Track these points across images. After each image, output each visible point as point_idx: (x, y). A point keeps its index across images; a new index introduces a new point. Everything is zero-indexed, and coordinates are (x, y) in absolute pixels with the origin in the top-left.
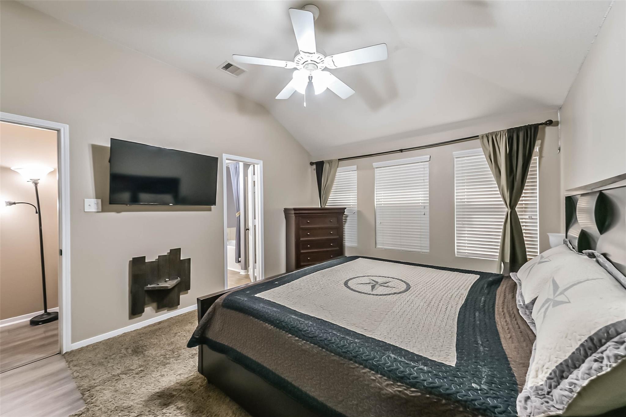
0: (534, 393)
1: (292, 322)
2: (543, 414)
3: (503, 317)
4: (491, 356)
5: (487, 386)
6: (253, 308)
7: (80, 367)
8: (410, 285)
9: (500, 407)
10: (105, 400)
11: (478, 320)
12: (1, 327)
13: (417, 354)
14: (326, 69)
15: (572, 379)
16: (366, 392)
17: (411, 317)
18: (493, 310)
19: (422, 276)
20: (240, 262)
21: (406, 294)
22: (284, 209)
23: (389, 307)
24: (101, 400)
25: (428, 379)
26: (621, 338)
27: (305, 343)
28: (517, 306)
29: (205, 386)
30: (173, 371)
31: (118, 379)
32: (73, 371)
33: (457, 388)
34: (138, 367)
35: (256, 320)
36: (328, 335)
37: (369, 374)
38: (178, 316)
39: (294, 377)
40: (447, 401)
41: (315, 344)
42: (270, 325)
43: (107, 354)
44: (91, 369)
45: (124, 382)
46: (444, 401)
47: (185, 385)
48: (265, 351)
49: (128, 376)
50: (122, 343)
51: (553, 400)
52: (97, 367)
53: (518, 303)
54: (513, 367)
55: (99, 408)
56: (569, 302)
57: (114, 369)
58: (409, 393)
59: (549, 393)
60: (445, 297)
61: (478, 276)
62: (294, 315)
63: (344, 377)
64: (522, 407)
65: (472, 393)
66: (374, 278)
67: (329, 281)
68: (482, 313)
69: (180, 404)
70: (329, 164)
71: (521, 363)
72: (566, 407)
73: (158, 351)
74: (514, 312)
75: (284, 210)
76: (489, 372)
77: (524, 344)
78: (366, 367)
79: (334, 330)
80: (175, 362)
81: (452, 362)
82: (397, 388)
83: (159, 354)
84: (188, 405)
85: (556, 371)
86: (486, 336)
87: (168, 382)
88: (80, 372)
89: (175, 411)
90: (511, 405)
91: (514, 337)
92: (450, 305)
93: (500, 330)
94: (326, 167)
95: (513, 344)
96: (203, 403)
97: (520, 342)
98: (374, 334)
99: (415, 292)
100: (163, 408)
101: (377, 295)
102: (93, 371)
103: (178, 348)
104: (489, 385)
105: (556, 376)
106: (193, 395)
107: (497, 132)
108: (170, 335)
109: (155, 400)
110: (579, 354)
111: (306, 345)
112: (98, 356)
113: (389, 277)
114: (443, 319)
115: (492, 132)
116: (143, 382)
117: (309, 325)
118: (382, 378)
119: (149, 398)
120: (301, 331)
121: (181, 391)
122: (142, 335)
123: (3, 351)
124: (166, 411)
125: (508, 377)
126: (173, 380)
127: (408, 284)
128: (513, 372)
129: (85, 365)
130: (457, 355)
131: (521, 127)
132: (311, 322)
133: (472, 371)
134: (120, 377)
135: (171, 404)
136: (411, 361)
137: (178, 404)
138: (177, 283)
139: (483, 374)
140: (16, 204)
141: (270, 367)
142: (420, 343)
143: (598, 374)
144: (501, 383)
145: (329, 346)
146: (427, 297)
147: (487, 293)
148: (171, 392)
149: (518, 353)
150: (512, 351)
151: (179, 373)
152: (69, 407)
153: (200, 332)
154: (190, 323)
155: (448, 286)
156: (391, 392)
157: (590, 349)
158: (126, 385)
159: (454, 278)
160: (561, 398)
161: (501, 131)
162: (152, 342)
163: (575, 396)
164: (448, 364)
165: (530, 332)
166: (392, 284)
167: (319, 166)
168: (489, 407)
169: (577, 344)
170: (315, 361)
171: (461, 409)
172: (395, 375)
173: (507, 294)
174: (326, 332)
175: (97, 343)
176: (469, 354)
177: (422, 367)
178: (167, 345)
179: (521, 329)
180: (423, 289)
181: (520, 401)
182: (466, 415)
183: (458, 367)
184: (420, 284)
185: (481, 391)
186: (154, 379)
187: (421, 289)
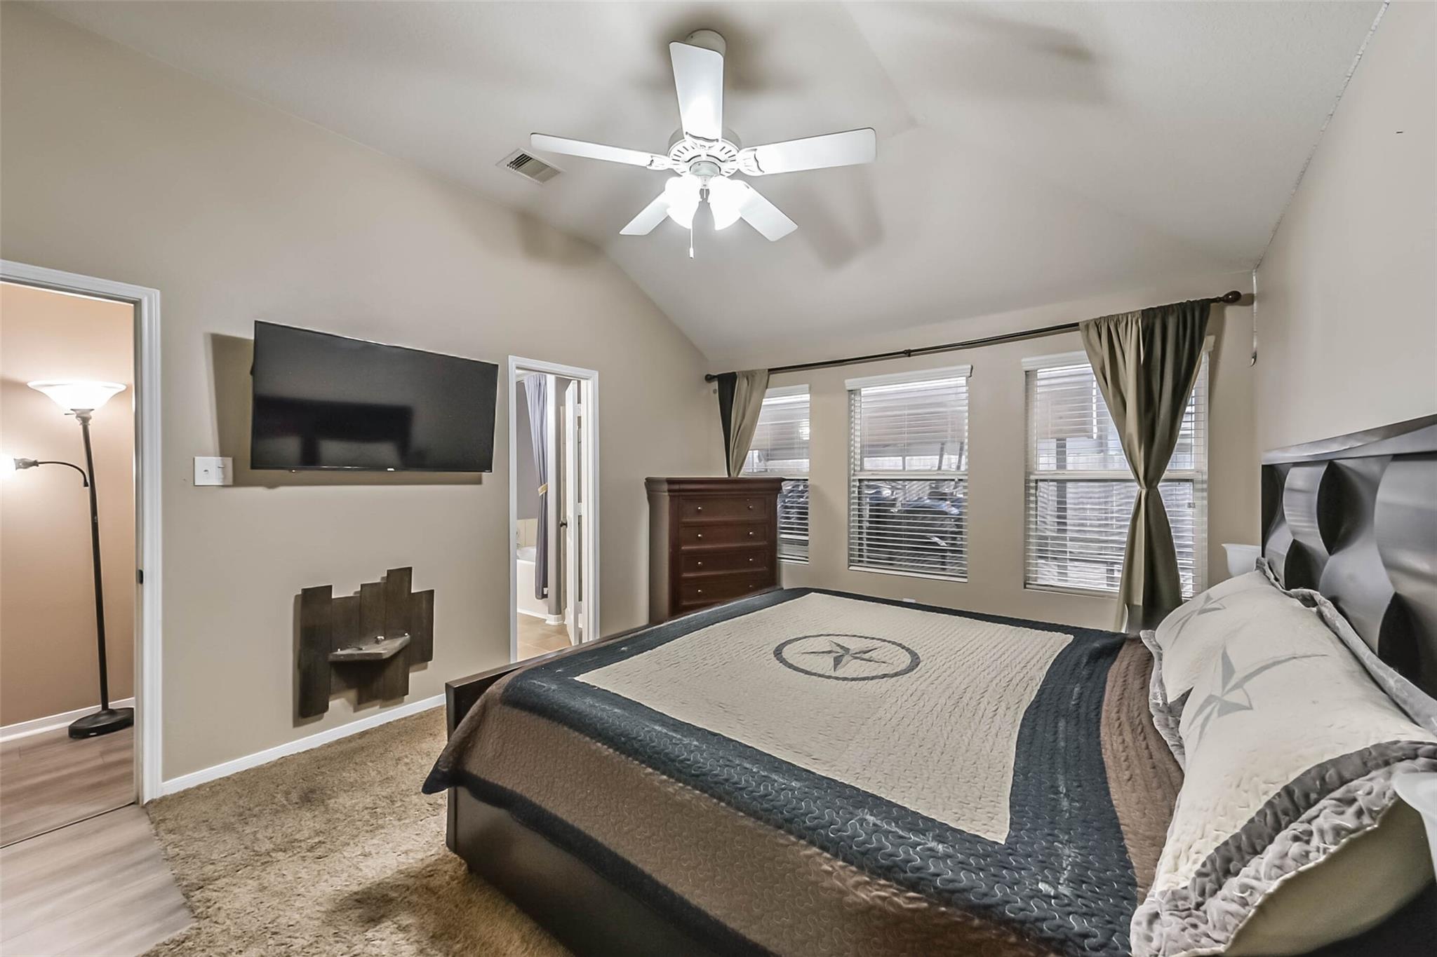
0: (1168, 907)
1: (654, 742)
2: (1184, 952)
3: (1117, 733)
4: (1084, 821)
5: (1072, 888)
6: (570, 708)
7: (182, 834)
8: (918, 658)
9: (1095, 937)
10: (238, 909)
11: (1062, 738)
12: (3, 743)
13: (925, 815)
14: (738, 175)
15: (1248, 876)
16: (811, 897)
17: (918, 731)
18: (1097, 715)
19: (948, 636)
20: (547, 597)
21: (910, 677)
22: (646, 479)
23: (870, 708)
24: (229, 909)
25: (946, 873)
26: (1349, 791)
27: (681, 787)
28: (1150, 706)
29: (463, 877)
30: (391, 845)
31: (268, 862)
32: (167, 844)
33: (1005, 894)
34: (312, 834)
35: (577, 734)
36: (732, 771)
37: (818, 859)
38: (405, 718)
39: (657, 863)
40: (984, 921)
41: (703, 790)
42: (606, 747)
43: (243, 805)
44: (205, 839)
45: (279, 870)
46: (976, 922)
47: (417, 877)
48: (596, 803)
49: (291, 854)
50: (277, 779)
51: (1207, 922)
52: (219, 835)
53: (1152, 701)
54: (1131, 846)
55: (224, 927)
56: (1250, 708)
57: (258, 840)
58: (904, 903)
59: (1198, 906)
60: (994, 686)
61: (1070, 638)
62: (659, 726)
63: (766, 865)
64: (1142, 936)
65: (1038, 904)
66: (840, 640)
67: (740, 646)
68: (1073, 722)
69: (406, 919)
70: (747, 379)
71: (1148, 837)
72: (1232, 936)
73: (357, 798)
74: (1143, 720)
75: (645, 483)
76: (1077, 857)
77: (1159, 794)
78: (812, 843)
79: (746, 759)
80: (396, 823)
81: (998, 832)
82: (877, 890)
83: (361, 805)
84: (422, 920)
85: (1216, 860)
86: (1078, 775)
87: (378, 869)
88: (181, 846)
89: (394, 935)
90: (1118, 932)
91: (1137, 778)
92: (1003, 705)
93: (1109, 760)
94: (742, 386)
95: (1134, 795)
96: (456, 917)
97: (1150, 790)
98: (833, 768)
99: (929, 674)
100: (367, 928)
101: (845, 679)
102: (210, 843)
103: (404, 793)
104: (1076, 887)
105: (1216, 870)
106: (434, 899)
107: (1118, 315)
108: (385, 762)
109: (350, 909)
110: (1263, 824)
111: (682, 793)
112: (224, 808)
113: (873, 638)
114: (986, 736)
115: (1108, 316)
116: (324, 870)
117: (693, 748)
118: (846, 869)
119: (337, 905)
120: (673, 761)
121: (408, 889)
122: (322, 763)
123: (9, 797)
124: (374, 935)
125: (1119, 869)
126: (390, 864)
127: (914, 656)
128: (1129, 856)
129: (192, 830)
130: (1011, 818)
131: (1172, 305)
132: (697, 740)
133: (1041, 855)
134: (271, 856)
135: (384, 919)
136: (910, 830)
137: (402, 920)
138: (404, 645)
139: (1064, 861)
140: (40, 465)
141: (606, 839)
142: (932, 790)
143: (1300, 867)
144: (1102, 883)
145: (734, 795)
146: (954, 685)
147: (1087, 676)
148: (385, 893)
149: (1145, 814)
150: (1131, 810)
151: (404, 848)
152: (157, 925)
153: (451, 759)
154: (431, 734)
155: (1002, 659)
156: (863, 899)
157: (1286, 813)
158: (284, 875)
159: (1017, 642)
160: (1224, 918)
161: (1128, 313)
162: (344, 777)
163: (1250, 915)
164: (990, 837)
165: (1172, 768)
166: (878, 655)
167: (727, 384)
168: (1070, 935)
169: (1260, 801)
170: (703, 827)
171: (1013, 939)
172: (874, 862)
173: (1130, 680)
174: (728, 763)
175: (220, 779)
176: (1037, 816)
177: (932, 844)
178: (378, 786)
179: (1154, 760)
180: (948, 666)
181: (1139, 924)
182: (1023, 951)
183: (1010, 846)
184: (940, 654)
185: (1057, 901)
186: (347, 862)
187: (943, 665)
